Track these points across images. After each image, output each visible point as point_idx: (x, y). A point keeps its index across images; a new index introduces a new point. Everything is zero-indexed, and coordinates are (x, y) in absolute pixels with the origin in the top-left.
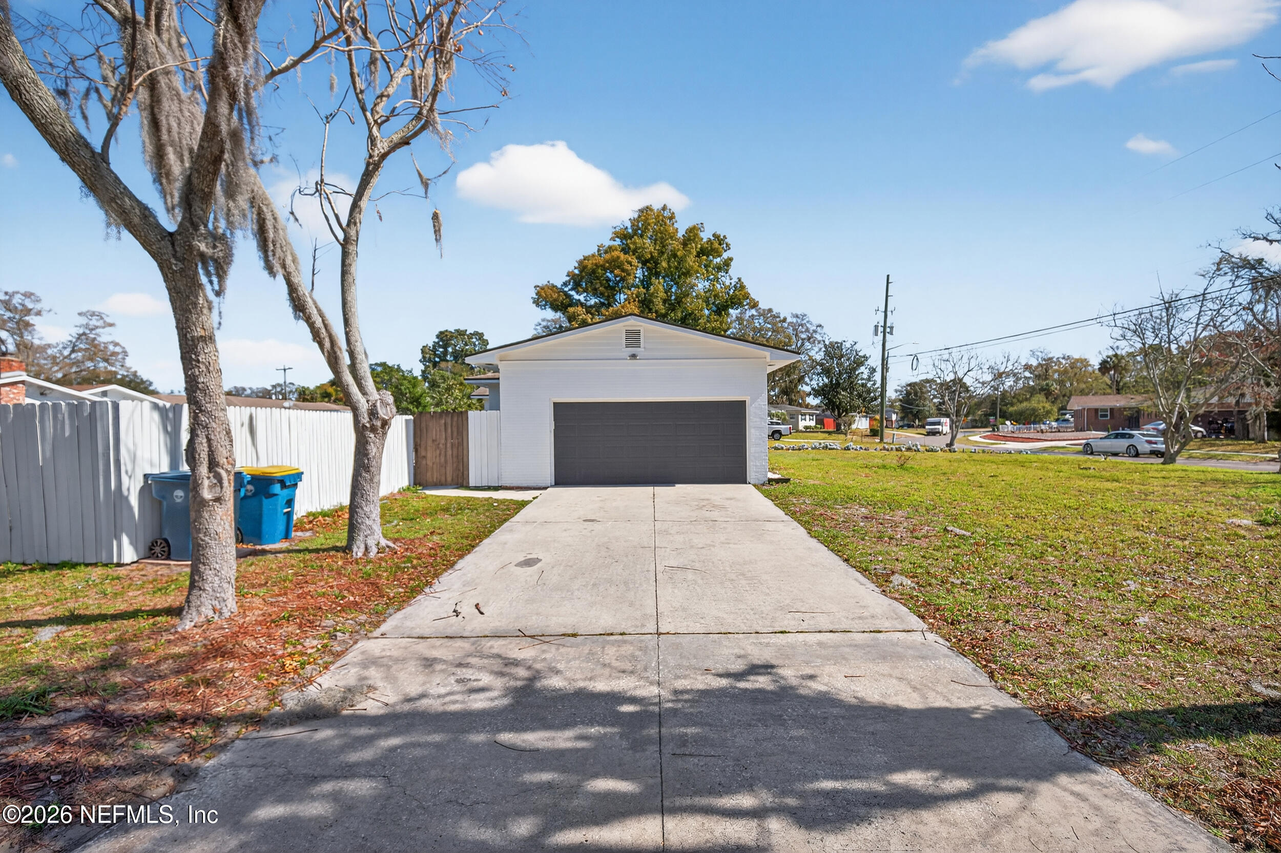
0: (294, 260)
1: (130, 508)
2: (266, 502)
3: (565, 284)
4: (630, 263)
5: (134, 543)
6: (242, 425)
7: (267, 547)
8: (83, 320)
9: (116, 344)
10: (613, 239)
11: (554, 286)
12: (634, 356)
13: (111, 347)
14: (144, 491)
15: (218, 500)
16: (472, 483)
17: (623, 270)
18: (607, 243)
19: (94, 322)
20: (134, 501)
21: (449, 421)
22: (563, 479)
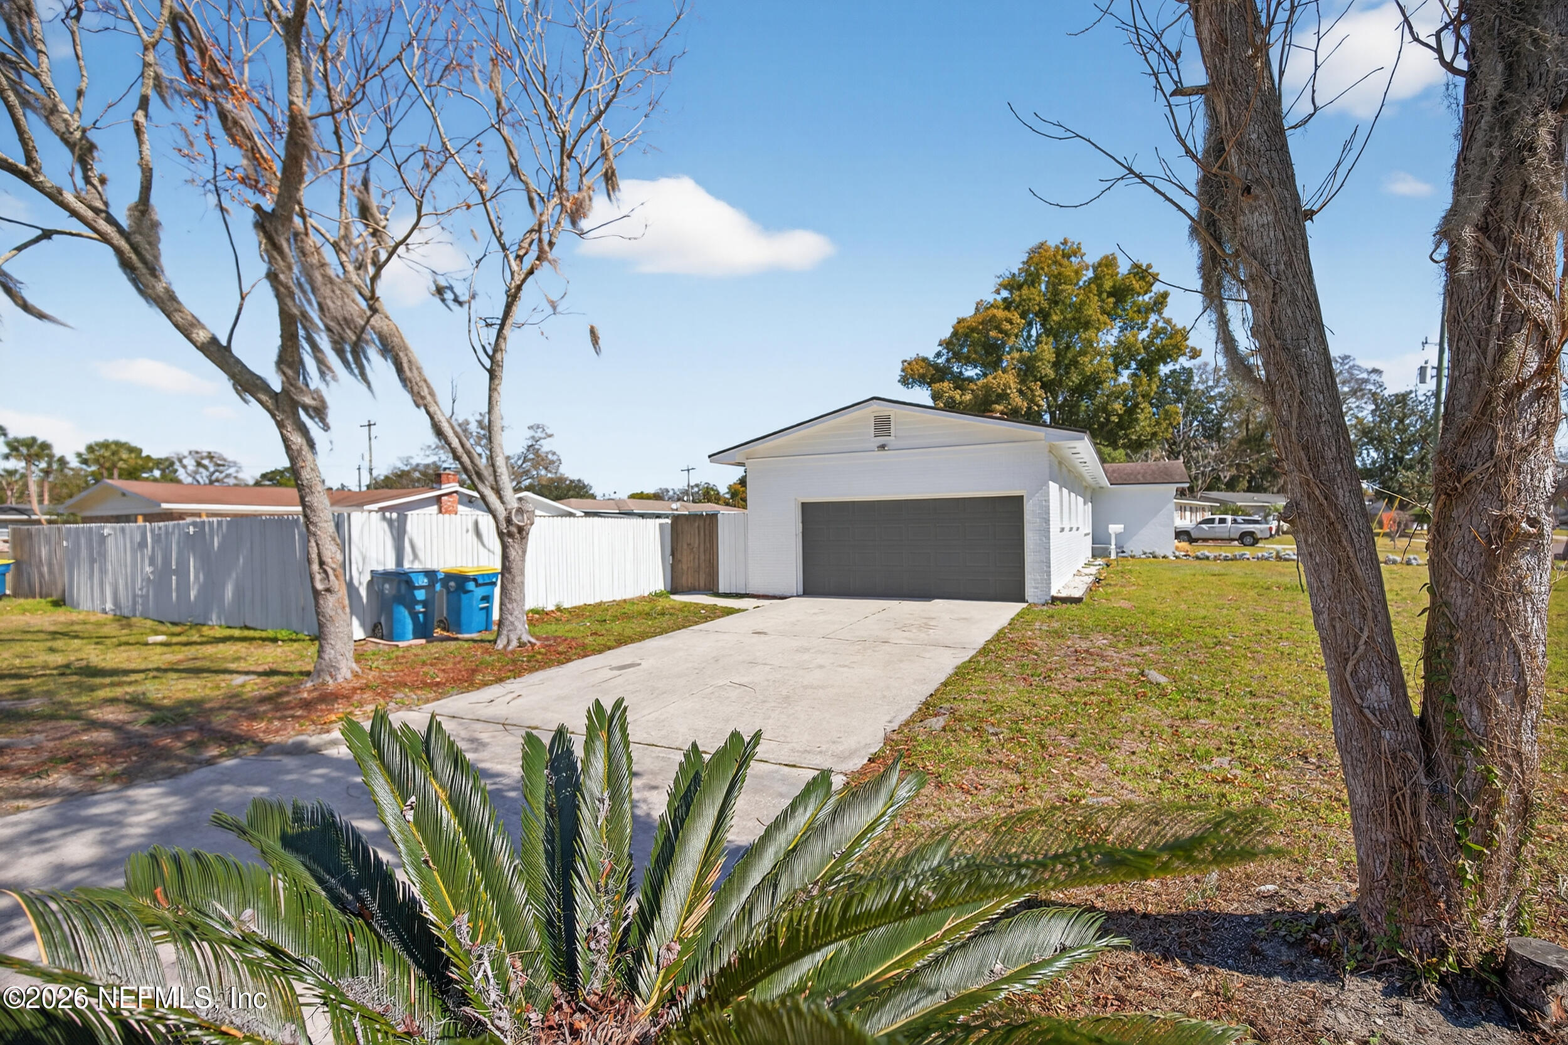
0: (432, 394)
1: (360, 597)
2: (464, 596)
3: (938, 355)
4: (1011, 322)
5: (363, 625)
6: (467, 531)
7: (460, 636)
8: (531, 433)
9: (554, 454)
10: (998, 292)
11: (925, 360)
12: (882, 447)
13: (550, 456)
14: (370, 584)
15: (328, 590)
16: (721, 590)
17: (1001, 331)
18: (990, 298)
19: (539, 434)
20: (363, 592)
21: (702, 524)
22: (811, 589)
